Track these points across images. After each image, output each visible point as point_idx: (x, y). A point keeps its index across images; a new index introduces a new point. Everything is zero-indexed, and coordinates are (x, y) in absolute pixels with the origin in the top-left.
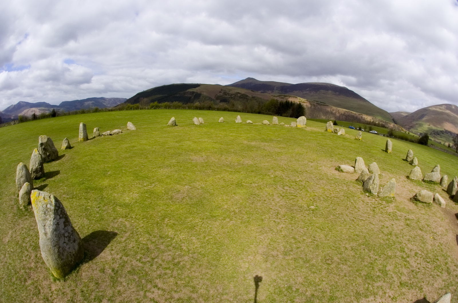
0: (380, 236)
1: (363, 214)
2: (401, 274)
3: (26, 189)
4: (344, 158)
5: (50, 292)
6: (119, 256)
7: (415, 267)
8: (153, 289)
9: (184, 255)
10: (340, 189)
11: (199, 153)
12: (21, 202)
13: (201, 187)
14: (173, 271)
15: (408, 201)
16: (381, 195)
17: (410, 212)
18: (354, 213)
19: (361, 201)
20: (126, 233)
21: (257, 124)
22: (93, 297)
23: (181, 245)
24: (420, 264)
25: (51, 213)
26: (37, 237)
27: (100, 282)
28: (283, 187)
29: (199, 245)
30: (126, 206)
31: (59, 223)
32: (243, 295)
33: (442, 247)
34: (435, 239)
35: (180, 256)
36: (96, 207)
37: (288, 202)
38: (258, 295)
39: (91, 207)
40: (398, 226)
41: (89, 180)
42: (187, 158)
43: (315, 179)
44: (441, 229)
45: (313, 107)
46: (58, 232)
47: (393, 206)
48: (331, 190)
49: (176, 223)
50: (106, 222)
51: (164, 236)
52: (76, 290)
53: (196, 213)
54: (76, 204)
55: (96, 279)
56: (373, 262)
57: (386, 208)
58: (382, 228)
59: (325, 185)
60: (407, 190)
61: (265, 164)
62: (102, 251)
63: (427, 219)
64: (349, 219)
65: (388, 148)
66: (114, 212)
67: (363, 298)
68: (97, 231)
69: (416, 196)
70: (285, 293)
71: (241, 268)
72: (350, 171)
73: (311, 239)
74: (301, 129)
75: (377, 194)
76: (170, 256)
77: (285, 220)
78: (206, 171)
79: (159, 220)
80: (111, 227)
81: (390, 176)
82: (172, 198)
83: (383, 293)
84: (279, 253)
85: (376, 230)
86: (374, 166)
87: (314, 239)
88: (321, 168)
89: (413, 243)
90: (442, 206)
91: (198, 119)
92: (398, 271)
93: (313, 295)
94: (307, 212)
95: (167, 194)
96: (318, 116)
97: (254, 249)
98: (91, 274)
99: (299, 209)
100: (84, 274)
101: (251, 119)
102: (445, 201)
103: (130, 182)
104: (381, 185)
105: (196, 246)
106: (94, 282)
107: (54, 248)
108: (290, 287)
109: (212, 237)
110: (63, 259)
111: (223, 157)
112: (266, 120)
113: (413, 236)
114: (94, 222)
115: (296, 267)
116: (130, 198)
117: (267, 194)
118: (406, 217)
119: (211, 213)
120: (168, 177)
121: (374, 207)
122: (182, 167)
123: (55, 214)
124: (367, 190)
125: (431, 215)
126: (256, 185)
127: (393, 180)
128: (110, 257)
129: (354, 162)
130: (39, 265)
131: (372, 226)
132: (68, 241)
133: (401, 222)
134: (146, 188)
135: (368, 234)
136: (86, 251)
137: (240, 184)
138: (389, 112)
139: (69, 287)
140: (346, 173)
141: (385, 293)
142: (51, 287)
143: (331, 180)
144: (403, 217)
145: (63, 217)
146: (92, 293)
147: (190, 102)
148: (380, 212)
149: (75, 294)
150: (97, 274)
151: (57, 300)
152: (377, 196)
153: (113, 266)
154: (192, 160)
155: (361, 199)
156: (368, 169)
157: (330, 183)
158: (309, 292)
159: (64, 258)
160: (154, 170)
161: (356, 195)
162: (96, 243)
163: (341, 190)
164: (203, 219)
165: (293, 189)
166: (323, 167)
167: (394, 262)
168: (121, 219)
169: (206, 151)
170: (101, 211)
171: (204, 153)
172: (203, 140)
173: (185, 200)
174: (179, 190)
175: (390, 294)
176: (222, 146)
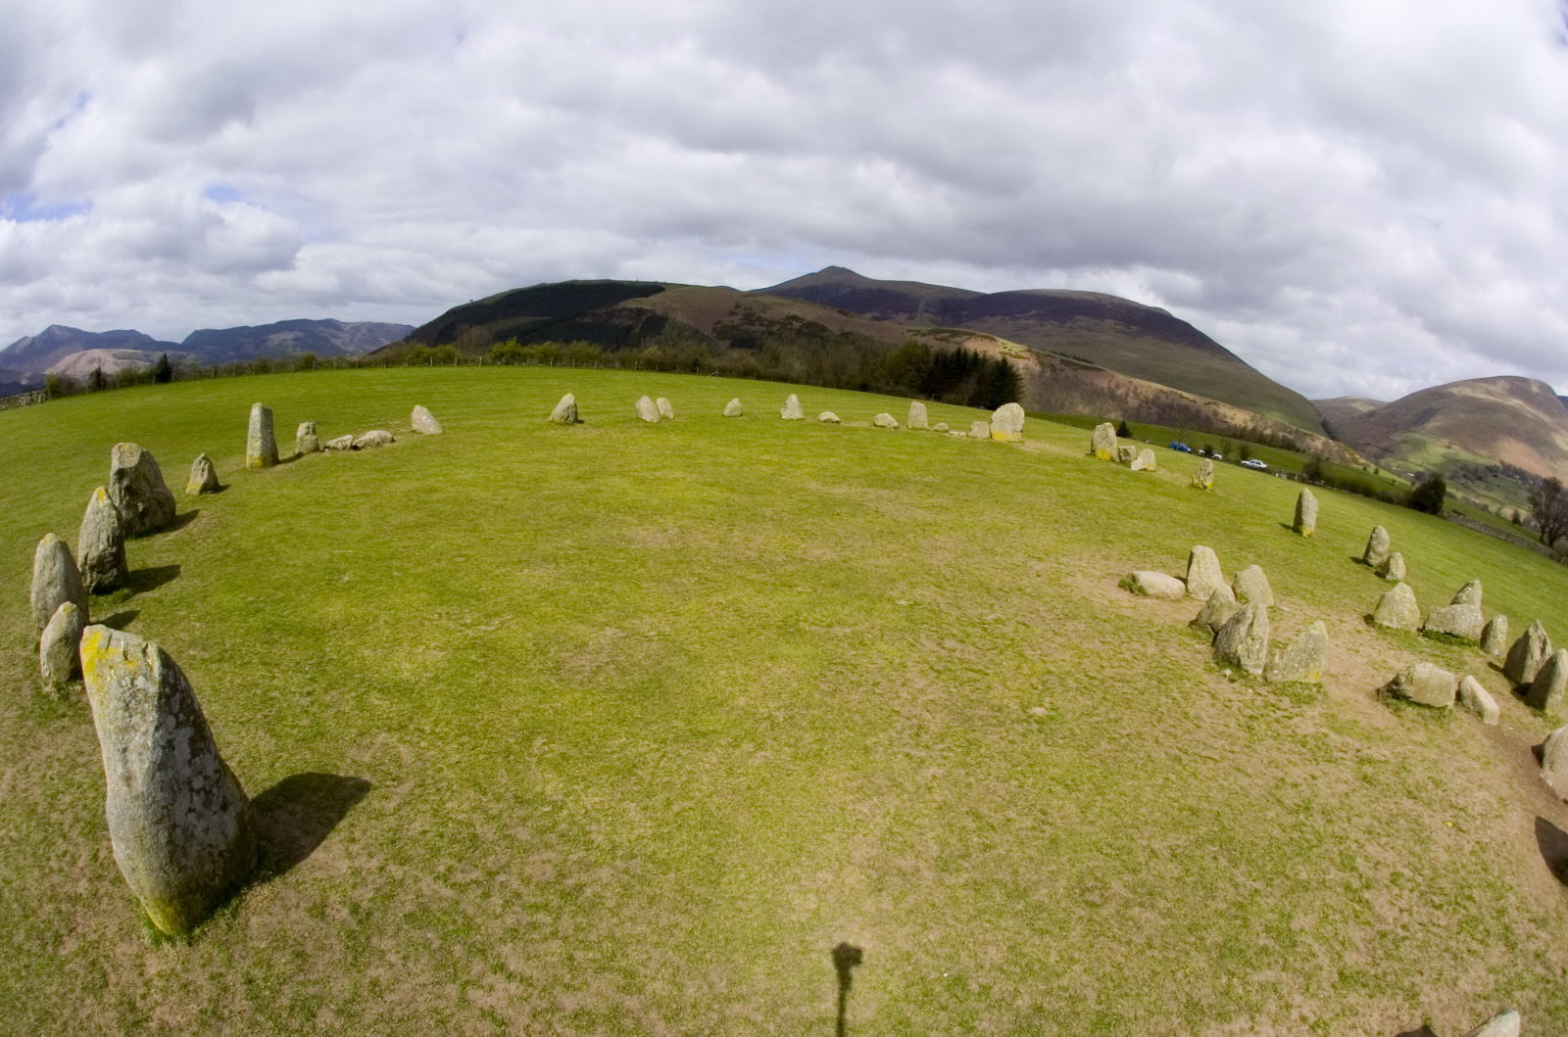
0: (1271, 814)
1: (1212, 739)
2: (1342, 944)
3: (64, 625)
4: (1149, 548)
5: (139, 982)
6: (374, 863)
7: (1391, 920)
8: (491, 979)
9: (596, 864)
10: (1134, 653)
11: (655, 517)
12: (46, 669)
13: (658, 635)
14: (558, 918)
15: (1367, 701)
16: (1276, 676)
17: (1372, 735)
18: (1179, 733)
19: (1204, 694)
20: (402, 783)
21: (854, 424)
22: (285, 1001)
23: (588, 828)
24: (1410, 912)
25: (146, 706)
26: (97, 790)
27: (309, 950)
28: (939, 641)
29: (650, 832)
30: (401, 690)
31: (175, 743)
32: (799, 1004)
33: (1485, 857)
34: (1460, 830)
35: (585, 866)
36: (301, 693)
37: (954, 690)
38: (850, 1003)
39: (283, 691)
40: (1333, 782)
41: (280, 601)
42: (615, 532)
43: (1049, 617)
44: (1482, 794)
45: (1048, 373)
46: (171, 773)
47: (1316, 713)
48: (1103, 655)
49: (571, 753)
50: (332, 744)
51: (529, 796)
52: (230, 977)
53: (641, 719)
54: (231, 682)
55: (295, 940)
56: (1245, 902)
57: (1291, 722)
58: (1277, 787)
59: (1085, 638)
60: (1365, 660)
61: (878, 563)
62: (318, 844)
63: (1436, 762)
64: (1163, 756)
65: (1304, 518)
66: (362, 711)
67: (1213, 1024)
68: (300, 776)
69: (1396, 682)
70: (942, 1000)
71: (792, 910)
72: (1168, 591)
73: (1031, 818)
74: (1007, 448)
75: (1260, 672)
76: (548, 868)
77: (945, 754)
78: (676, 580)
79: (512, 740)
80: (349, 761)
81: (1309, 612)
82: (558, 667)
83: (1281, 1008)
84: (922, 864)
85: (1255, 793)
86: (1255, 578)
87: (1043, 817)
88: (1069, 580)
89: (1383, 840)
90: (1486, 721)
91: (654, 401)
92: (1332, 934)
93: (1039, 1009)
94: (1019, 728)
95: (543, 653)
96: (1066, 403)
97: (837, 849)
98: (280, 923)
99: (996, 717)
100: (254, 920)
101: (833, 407)
102: (1497, 701)
103: (418, 610)
104: (1274, 644)
105: (637, 832)
106: (289, 951)
107: (153, 829)
108: (959, 981)
109: (692, 805)
110: (185, 867)
111: (736, 533)
112: (885, 413)
113: (1385, 817)
114: (290, 742)
115: (982, 912)
116: (416, 665)
117: (882, 662)
118: (1360, 754)
119: (690, 722)
120: (547, 596)
121: (1251, 717)
122: (597, 564)
123: (160, 709)
124: (1228, 660)
125: (1449, 747)
126: (848, 630)
127: (1320, 628)
128: (344, 866)
129: (1186, 563)
130: (105, 887)
131: (1245, 781)
132: (204, 804)
133: (1342, 768)
134: (470, 632)
135: (1229, 806)
136: (263, 843)
137: (791, 626)
138: (1310, 397)
139: (204, 966)
140: (1158, 598)
141: (1288, 1007)
142: (142, 965)
143: (1105, 621)
144: (1351, 754)
145: (188, 720)
146: (284, 987)
147: (627, 345)
148: (1270, 733)
149: (225, 990)
150: (300, 921)
151: (166, 1008)
152: (1261, 680)
153: (356, 895)
154: (630, 542)
155: (1205, 688)
156: (1234, 589)
157: (1101, 633)
158: (1027, 998)
159: (190, 863)
160: (498, 571)
161: (1189, 674)
162: (299, 816)
163: (1139, 657)
164: (664, 742)
165: (972, 649)
166: (1079, 575)
167: (1318, 903)
168: (383, 734)
169: (678, 513)
170: (316, 706)
171: (670, 518)
172: (670, 476)
173: (604, 675)
174: (584, 643)
175: (1306, 1012)
176: (735, 496)
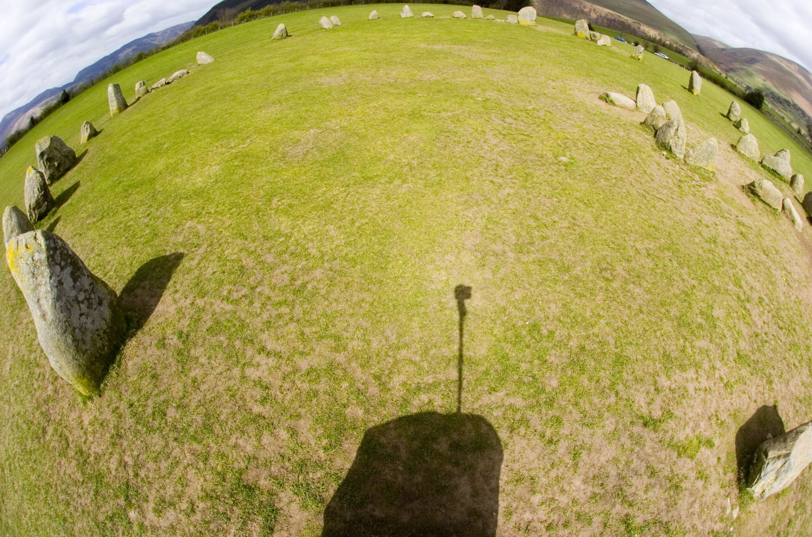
0: (697, 240)
1: (661, 188)
2: (738, 333)
5: (82, 434)
6: (188, 302)
7: (760, 327)
10: (613, 134)
11: (335, 71)
13: (341, 128)
14: (293, 308)
16: (691, 161)
17: (743, 210)
18: (643, 181)
19: (654, 162)
20: (200, 247)
21: (441, 17)
22: (150, 411)
24: (768, 325)
27: (158, 371)
28: (502, 118)
29: (343, 241)
30: (198, 193)
35: (306, 270)
36: (144, 217)
37: (514, 145)
39: (135, 219)
42: (312, 82)
43: (563, 109)
47: (713, 188)
48: (595, 132)
49: (295, 202)
50: (162, 238)
51: (272, 234)
53: (334, 175)
55: (151, 368)
57: (701, 189)
58: (698, 224)
59: (584, 122)
61: (463, 80)
62: (159, 300)
64: (636, 193)
65: (694, 85)
66: (177, 213)
70: (526, 340)
72: (627, 104)
73: (567, 222)
74: (527, 28)
75: (682, 157)
76: (285, 275)
77: (513, 180)
79: (260, 204)
80: (171, 244)
82: (284, 156)
83: (710, 368)
84: (507, 249)
85: (687, 225)
86: (673, 107)
88: (571, 93)
89: (754, 275)
91: (330, 18)
92: (732, 326)
94: (554, 167)
95: (275, 151)
97: (455, 240)
98: (142, 360)
99: (539, 161)
100: (130, 364)
101: (429, 10)
104: (687, 144)
105: (335, 243)
106: (149, 376)
108: (535, 327)
111: (381, 71)
112: (458, 11)
114: (140, 246)
116: (204, 178)
117: (471, 130)
118: (738, 219)
119: (362, 173)
120: (276, 121)
121: (680, 180)
122: (303, 99)
124: (664, 146)
126: (450, 114)
127: (714, 141)
131: (681, 216)
133: (730, 223)
134: (234, 150)
135: (675, 229)
137: (417, 114)
139: (109, 406)
140: (621, 107)
141: (714, 368)
142: (82, 421)
143: (595, 115)
144: (733, 217)
146: (148, 402)
148: (691, 192)
149: (120, 416)
150: (152, 354)
151: (96, 443)
152: (683, 161)
153: (180, 326)
154: (321, 85)
155: (653, 159)
157: (592, 120)
160: (248, 116)
161: (645, 150)
163: (615, 136)
164: (347, 185)
165: (522, 123)
166: (576, 91)
167: (725, 303)
168: (189, 222)
169: (347, 66)
170: (152, 220)
171: (343, 69)
172: (342, 50)
173: (311, 155)
174: (298, 140)
175: (722, 374)
176: (380, 55)
